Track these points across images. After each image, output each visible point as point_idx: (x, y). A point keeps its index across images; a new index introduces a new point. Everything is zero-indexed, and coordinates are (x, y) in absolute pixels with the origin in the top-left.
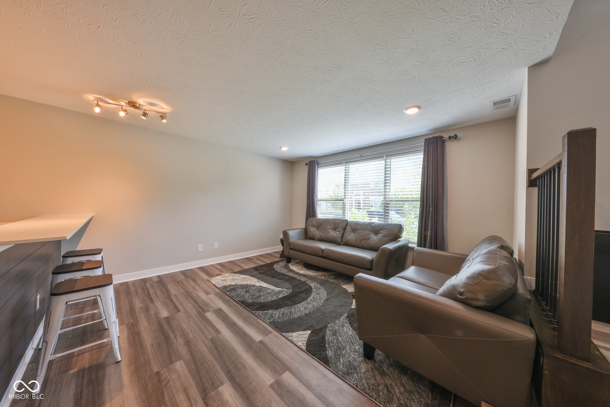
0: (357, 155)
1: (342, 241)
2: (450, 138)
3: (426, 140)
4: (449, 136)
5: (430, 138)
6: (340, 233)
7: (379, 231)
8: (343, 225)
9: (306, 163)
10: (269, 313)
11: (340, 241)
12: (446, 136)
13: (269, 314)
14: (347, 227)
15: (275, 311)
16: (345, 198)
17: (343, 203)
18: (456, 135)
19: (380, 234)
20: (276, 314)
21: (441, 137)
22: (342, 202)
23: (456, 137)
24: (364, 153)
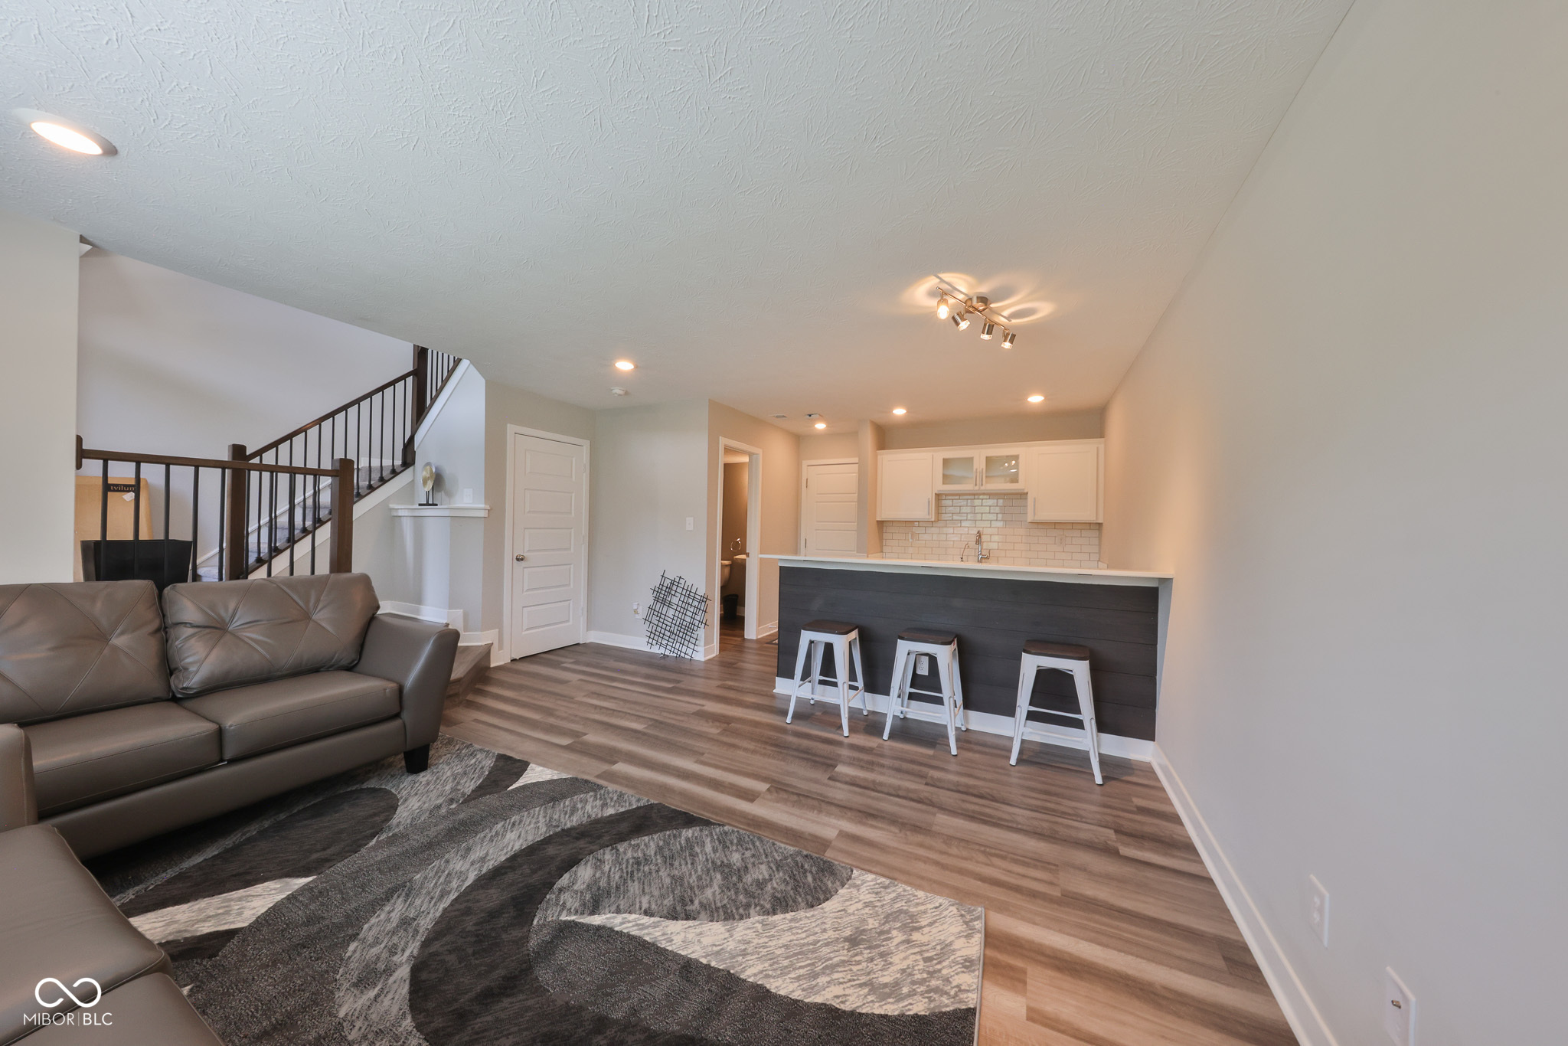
10: (614, 806)
13: (612, 804)
15: (597, 815)
20: (592, 808)
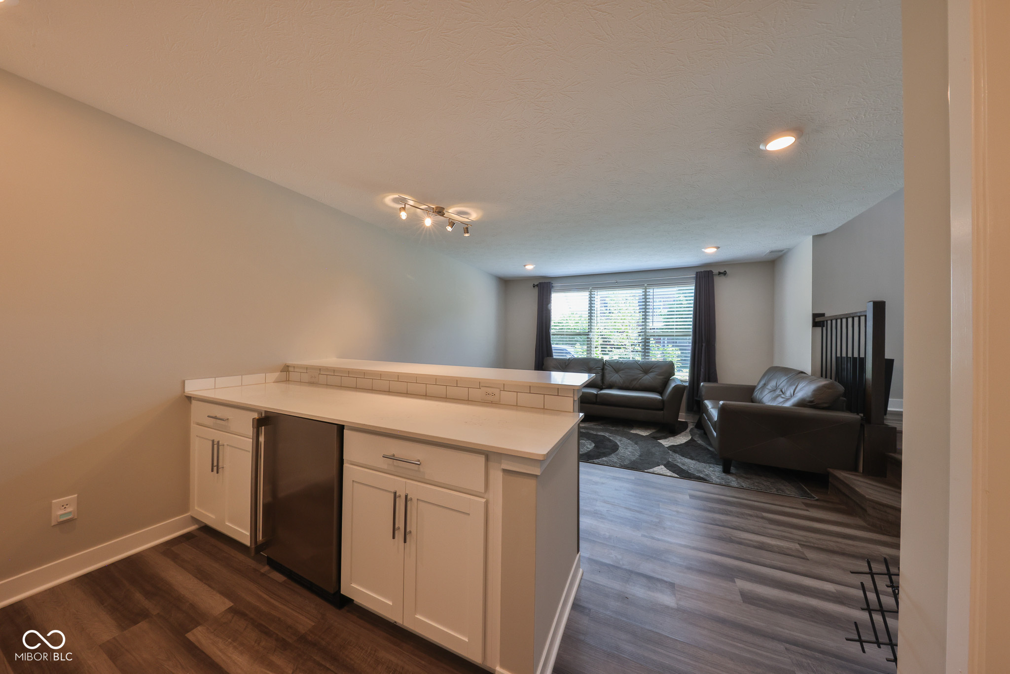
0: (612, 280)
1: (603, 382)
2: (720, 273)
3: (697, 273)
4: (719, 272)
5: (702, 272)
6: (599, 374)
7: (651, 369)
8: (600, 365)
9: (534, 284)
11: (601, 384)
12: (716, 271)
14: (606, 367)
16: (591, 332)
17: (588, 338)
18: (725, 271)
19: (651, 372)
21: (711, 272)
22: (586, 336)
23: (725, 273)
24: (620, 279)
